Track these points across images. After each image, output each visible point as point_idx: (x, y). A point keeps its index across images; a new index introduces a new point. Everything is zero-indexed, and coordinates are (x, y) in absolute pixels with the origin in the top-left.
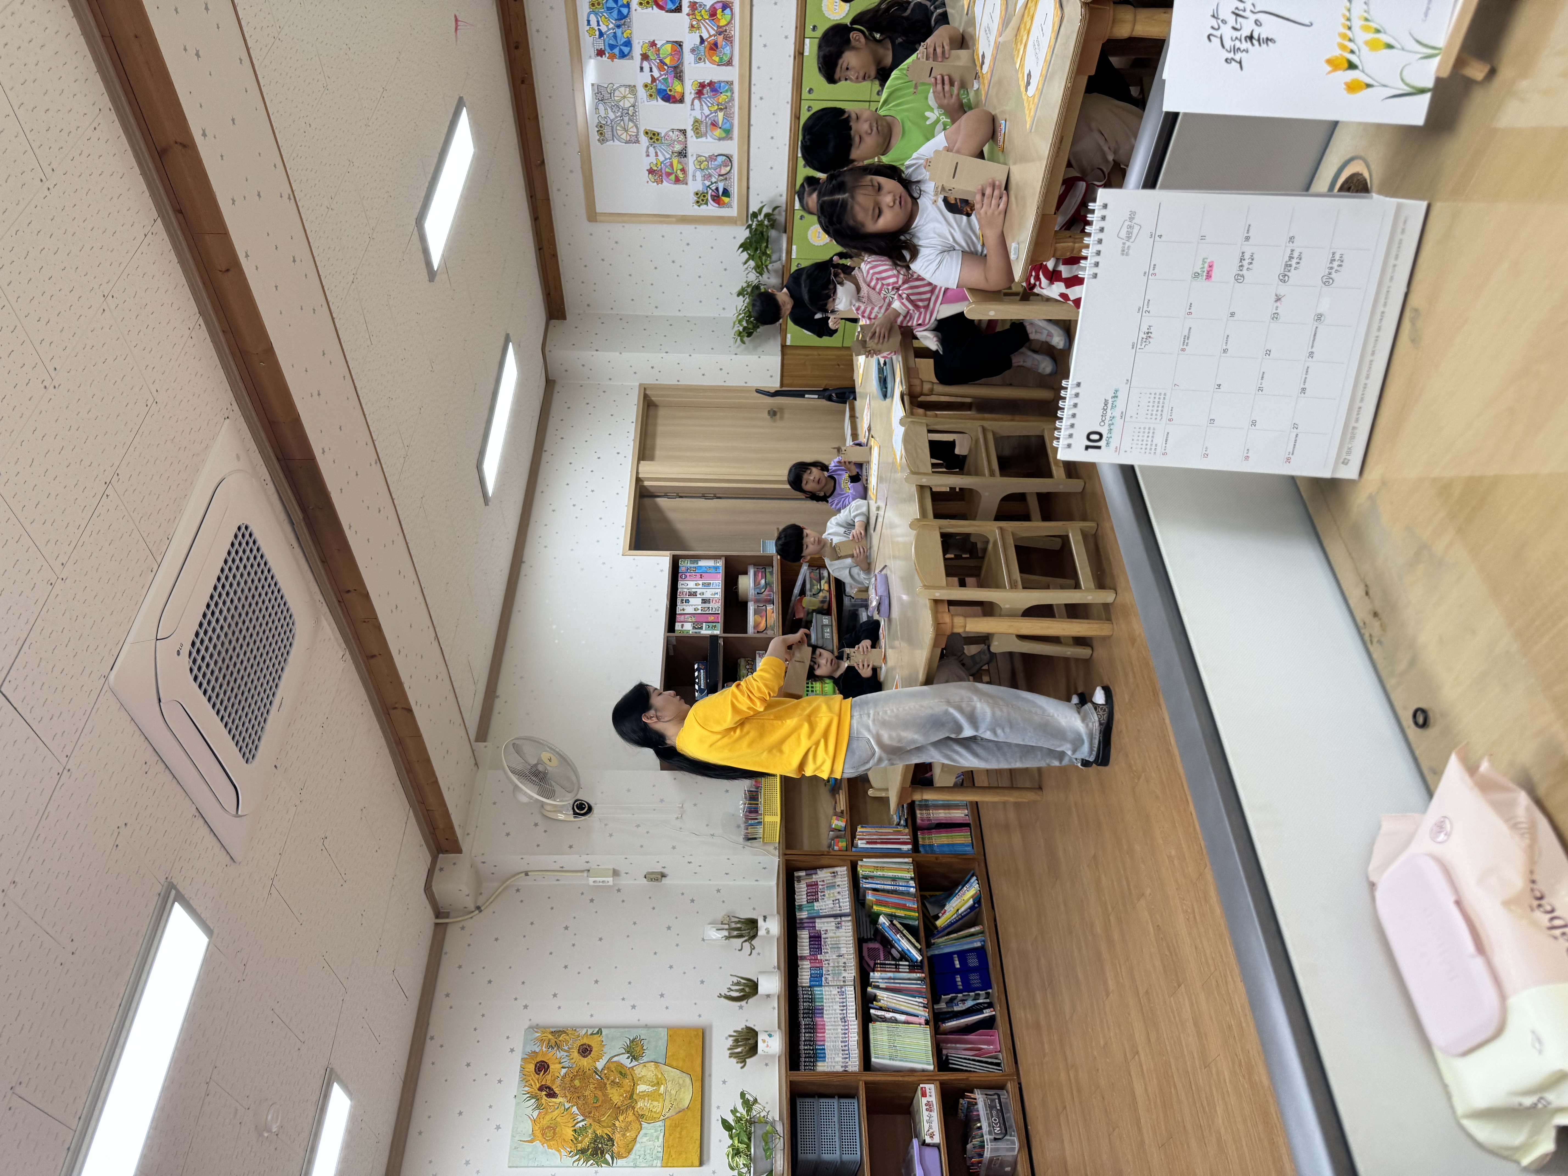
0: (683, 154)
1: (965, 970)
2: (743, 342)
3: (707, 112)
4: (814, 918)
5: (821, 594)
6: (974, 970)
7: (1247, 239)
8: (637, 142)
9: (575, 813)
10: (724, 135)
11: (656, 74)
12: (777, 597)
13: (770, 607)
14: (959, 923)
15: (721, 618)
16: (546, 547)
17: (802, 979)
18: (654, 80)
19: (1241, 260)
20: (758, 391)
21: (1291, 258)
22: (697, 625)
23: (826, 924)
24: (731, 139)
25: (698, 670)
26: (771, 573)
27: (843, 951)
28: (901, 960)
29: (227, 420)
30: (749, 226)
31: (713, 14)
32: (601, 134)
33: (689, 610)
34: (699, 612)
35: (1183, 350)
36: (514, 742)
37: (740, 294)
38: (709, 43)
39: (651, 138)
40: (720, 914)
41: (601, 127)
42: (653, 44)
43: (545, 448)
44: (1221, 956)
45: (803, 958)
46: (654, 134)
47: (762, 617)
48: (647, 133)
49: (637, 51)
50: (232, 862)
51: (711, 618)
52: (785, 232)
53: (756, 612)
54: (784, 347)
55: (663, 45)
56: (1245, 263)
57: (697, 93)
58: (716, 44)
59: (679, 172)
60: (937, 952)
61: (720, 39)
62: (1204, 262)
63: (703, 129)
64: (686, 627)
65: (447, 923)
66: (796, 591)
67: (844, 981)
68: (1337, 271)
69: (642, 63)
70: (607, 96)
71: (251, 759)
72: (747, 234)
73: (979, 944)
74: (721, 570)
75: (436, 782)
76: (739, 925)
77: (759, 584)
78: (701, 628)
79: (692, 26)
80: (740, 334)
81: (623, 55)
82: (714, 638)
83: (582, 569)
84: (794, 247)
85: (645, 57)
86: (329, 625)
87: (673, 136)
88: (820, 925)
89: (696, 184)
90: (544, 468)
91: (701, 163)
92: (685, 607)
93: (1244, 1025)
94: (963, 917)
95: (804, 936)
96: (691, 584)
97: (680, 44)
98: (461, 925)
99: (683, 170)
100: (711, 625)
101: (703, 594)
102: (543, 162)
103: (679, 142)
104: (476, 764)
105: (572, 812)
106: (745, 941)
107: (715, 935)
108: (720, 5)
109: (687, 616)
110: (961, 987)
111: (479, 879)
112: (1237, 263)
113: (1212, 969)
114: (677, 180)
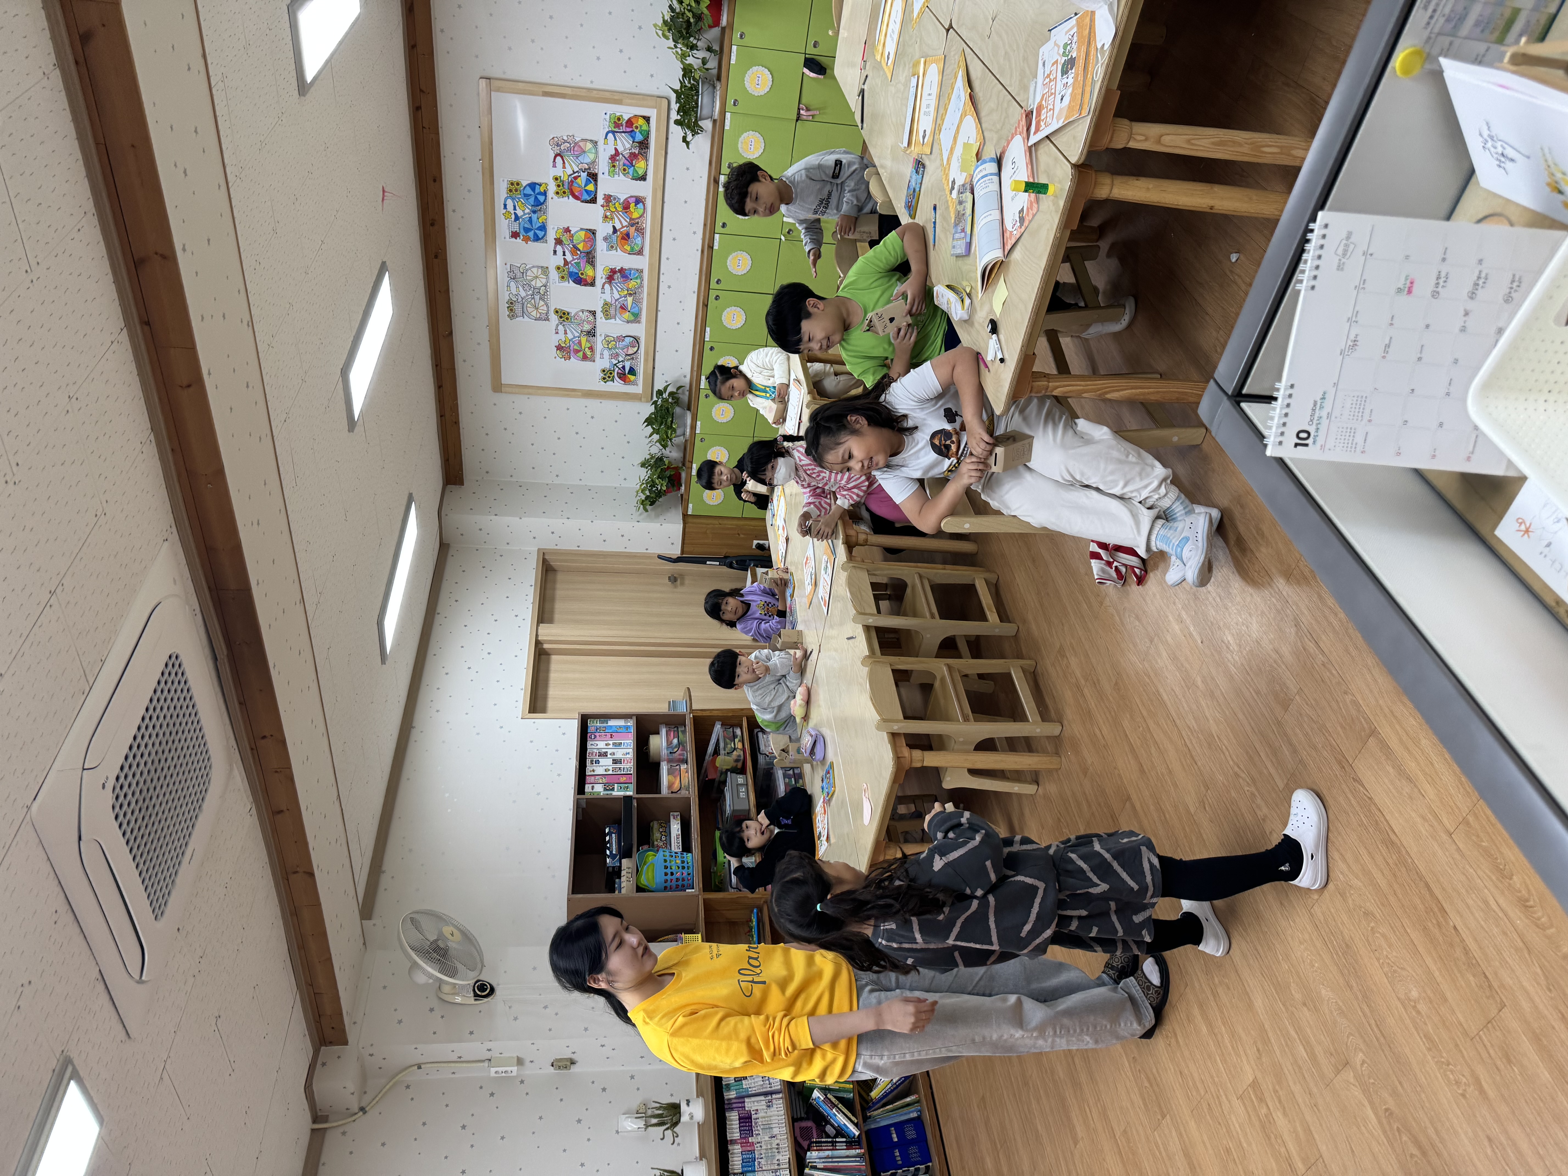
0: (591, 333)
1: (904, 1143)
2: (646, 511)
3: (617, 296)
4: (743, 1097)
5: (735, 753)
6: (912, 1142)
7: (1444, 260)
8: (547, 319)
9: (476, 995)
10: (632, 318)
11: (569, 257)
12: (691, 756)
13: (683, 767)
14: (895, 1092)
15: (633, 779)
16: (438, 711)
17: (733, 1165)
18: (566, 263)
19: (1438, 278)
20: (660, 557)
21: (1479, 278)
22: (608, 787)
23: (756, 1104)
24: (639, 322)
25: (610, 834)
26: (684, 732)
27: (776, 1131)
28: (836, 1136)
29: (166, 543)
30: (655, 403)
31: (626, 207)
32: (511, 310)
33: (600, 771)
34: (611, 772)
35: (1384, 357)
36: (411, 916)
37: (643, 465)
38: (621, 233)
39: (561, 317)
40: (635, 1103)
41: (512, 303)
42: (567, 230)
43: (438, 611)
44: (1212, 1077)
45: (734, 1142)
46: (564, 314)
47: (675, 777)
48: (557, 312)
49: (551, 235)
50: (127, 1038)
51: (623, 779)
52: (689, 409)
53: (670, 773)
54: (685, 516)
55: (577, 232)
56: (1441, 281)
57: (608, 278)
58: (628, 235)
59: (587, 349)
60: (873, 1127)
61: (632, 230)
62: (1406, 279)
63: (612, 311)
64: (597, 789)
65: (325, 1129)
66: (711, 749)
67: (778, 1165)
68: (1516, 291)
69: (555, 247)
70: (519, 275)
71: (159, 916)
72: (652, 409)
73: (914, 1115)
74: (633, 730)
75: (329, 959)
76: (660, 1112)
77: (671, 743)
78: (613, 789)
79: (606, 217)
80: (643, 502)
81: (537, 239)
82: (628, 799)
83: (478, 734)
84: (699, 423)
85: (558, 242)
86: (240, 774)
87: (583, 316)
88: (751, 1104)
89: (603, 362)
90: (437, 630)
91: (609, 343)
92: (595, 768)
93: (1245, 1145)
94: (898, 1086)
95: (733, 1118)
96: (601, 745)
97: (593, 232)
98: (341, 1130)
99: (591, 348)
100: (622, 785)
101: (614, 754)
102: (451, 333)
103: (589, 322)
104: (364, 944)
105: (472, 994)
106: (667, 1129)
107: (632, 1125)
108: (634, 199)
109: (597, 777)
110: (900, 1162)
111: (364, 1077)
112: (1434, 281)
113: (1202, 1092)
114: (585, 357)
